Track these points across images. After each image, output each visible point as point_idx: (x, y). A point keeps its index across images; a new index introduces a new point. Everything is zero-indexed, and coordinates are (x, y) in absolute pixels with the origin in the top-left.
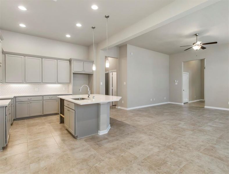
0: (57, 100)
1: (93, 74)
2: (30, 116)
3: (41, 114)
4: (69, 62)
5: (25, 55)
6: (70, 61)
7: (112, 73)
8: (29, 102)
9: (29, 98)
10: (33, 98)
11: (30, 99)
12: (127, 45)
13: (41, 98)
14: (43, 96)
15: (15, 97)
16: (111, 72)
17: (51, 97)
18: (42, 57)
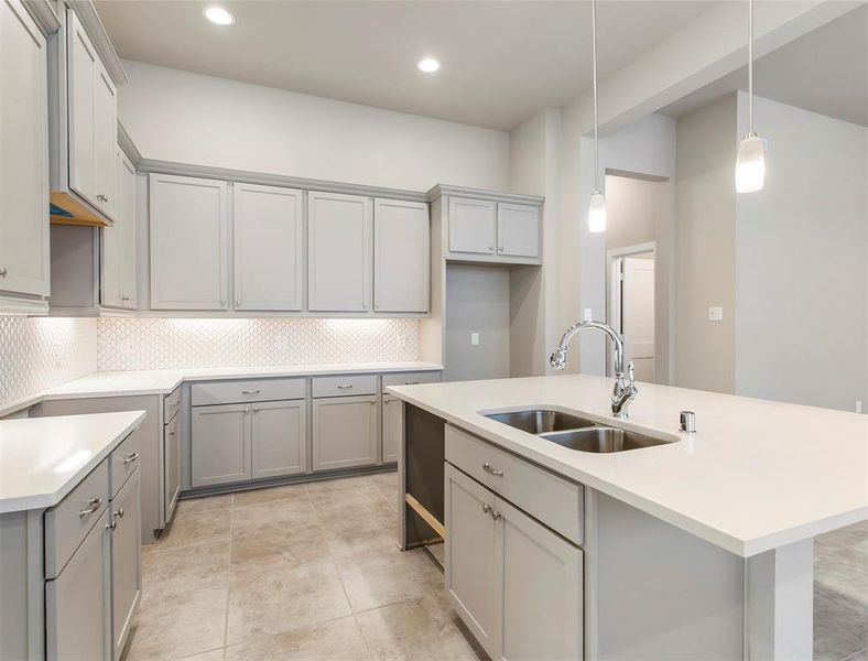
0: (373, 399)
1: (538, 267)
2: (255, 477)
3: (301, 469)
4: (425, 206)
5: (231, 177)
6: (431, 201)
7: (620, 260)
8: (247, 407)
9: (250, 387)
10: (268, 390)
11: (252, 394)
12: (736, 92)
13: (299, 388)
14: (309, 378)
15: (187, 384)
16: (618, 257)
17: (345, 382)
18: (306, 187)
